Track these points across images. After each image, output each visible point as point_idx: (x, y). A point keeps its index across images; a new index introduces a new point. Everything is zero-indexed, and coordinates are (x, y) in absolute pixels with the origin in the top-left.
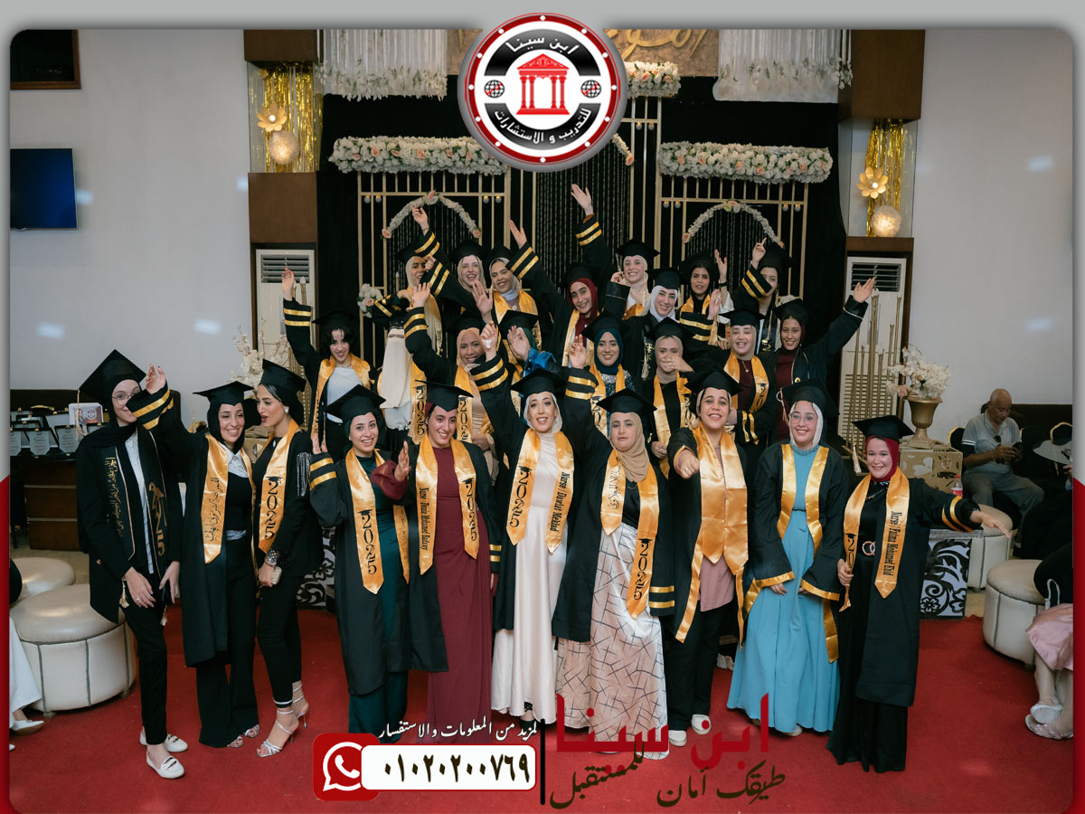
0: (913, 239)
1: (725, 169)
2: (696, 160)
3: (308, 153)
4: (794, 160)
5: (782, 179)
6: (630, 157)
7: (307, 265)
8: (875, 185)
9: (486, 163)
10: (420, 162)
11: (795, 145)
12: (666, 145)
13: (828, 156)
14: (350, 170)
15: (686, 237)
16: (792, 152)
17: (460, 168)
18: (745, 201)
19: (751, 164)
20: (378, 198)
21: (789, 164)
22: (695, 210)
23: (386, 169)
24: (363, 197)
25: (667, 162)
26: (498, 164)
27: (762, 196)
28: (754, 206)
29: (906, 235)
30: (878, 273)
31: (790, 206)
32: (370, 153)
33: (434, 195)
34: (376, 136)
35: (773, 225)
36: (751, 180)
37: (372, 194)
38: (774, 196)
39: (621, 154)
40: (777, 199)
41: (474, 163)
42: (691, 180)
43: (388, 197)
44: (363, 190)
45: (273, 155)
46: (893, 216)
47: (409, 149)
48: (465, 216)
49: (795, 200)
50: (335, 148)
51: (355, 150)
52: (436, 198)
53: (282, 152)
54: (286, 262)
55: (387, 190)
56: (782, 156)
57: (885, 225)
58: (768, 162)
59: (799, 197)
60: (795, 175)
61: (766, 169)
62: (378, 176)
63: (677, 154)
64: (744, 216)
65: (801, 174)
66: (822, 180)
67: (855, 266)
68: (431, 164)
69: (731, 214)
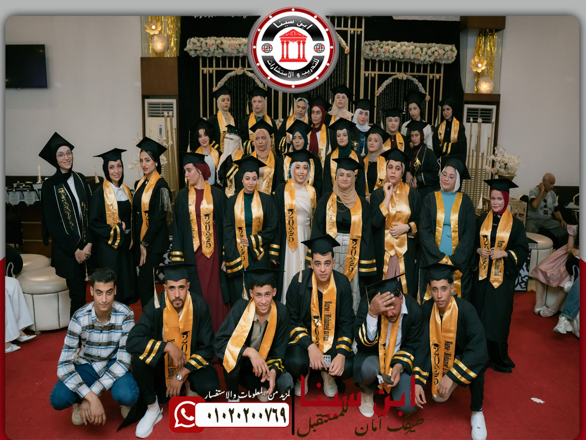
0: (499, 95)
1: (398, 56)
2: (383, 50)
3: (173, 47)
4: (436, 51)
5: (430, 61)
6: (347, 49)
7: (172, 107)
8: (480, 65)
10: (233, 50)
11: (437, 43)
12: (367, 42)
13: (454, 48)
14: (196, 55)
15: (377, 93)
16: (435, 47)
18: (409, 73)
19: (413, 53)
20: (211, 71)
21: (434, 53)
22: (382, 78)
23: (215, 55)
24: (203, 71)
25: (367, 51)
27: (419, 71)
28: (414, 76)
29: (496, 93)
30: (481, 113)
31: (433, 76)
32: (207, 46)
33: (241, 69)
34: (210, 37)
35: (425, 87)
36: (413, 62)
37: (208, 69)
38: (425, 71)
39: (342, 48)
40: (427, 72)
42: (380, 62)
43: (216, 71)
44: (203, 67)
45: (154, 47)
46: (489, 83)
47: (228, 44)
49: (437, 73)
50: (188, 43)
51: (199, 44)
52: (242, 71)
53: (159, 45)
54: (161, 106)
55: (216, 67)
56: (429, 48)
57: (485, 87)
58: (422, 52)
59: (439, 72)
60: (437, 59)
61: (421, 55)
62: (211, 59)
63: (373, 47)
64: (408, 82)
65: (440, 59)
66: (451, 62)
67: (469, 109)
68: (239, 52)
69: (402, 80)
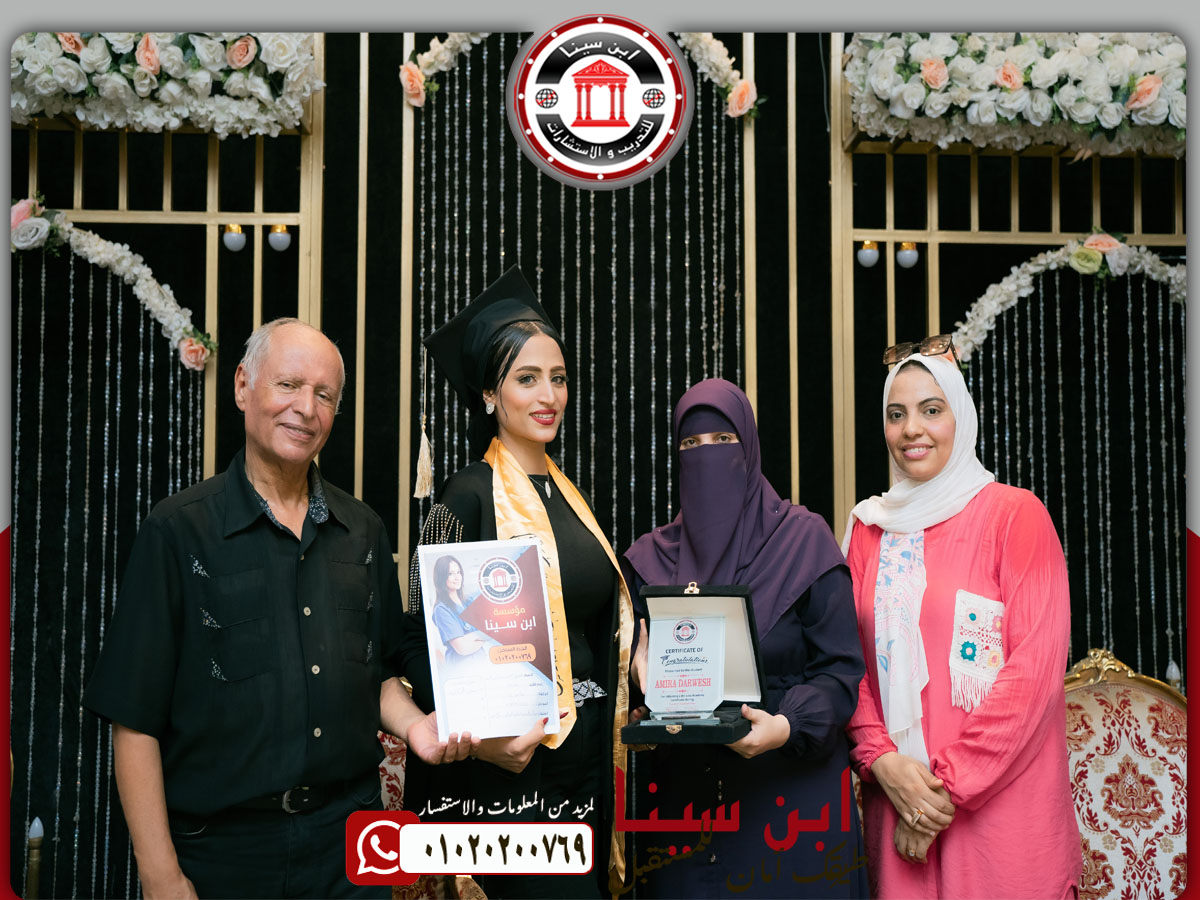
1: (1092, 104)
2: (986, 72)
6: (741, 88)
9: (218, 88)
17: (112, 104)
18: (1139, 238)
22: (970, 272)
26: (262, 90)
41: (172, 89)
48: (157, 298)
52: (46, 228)
